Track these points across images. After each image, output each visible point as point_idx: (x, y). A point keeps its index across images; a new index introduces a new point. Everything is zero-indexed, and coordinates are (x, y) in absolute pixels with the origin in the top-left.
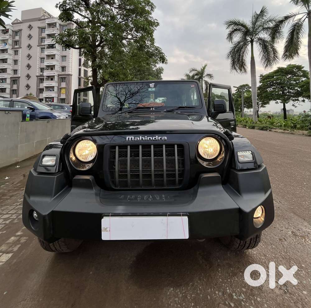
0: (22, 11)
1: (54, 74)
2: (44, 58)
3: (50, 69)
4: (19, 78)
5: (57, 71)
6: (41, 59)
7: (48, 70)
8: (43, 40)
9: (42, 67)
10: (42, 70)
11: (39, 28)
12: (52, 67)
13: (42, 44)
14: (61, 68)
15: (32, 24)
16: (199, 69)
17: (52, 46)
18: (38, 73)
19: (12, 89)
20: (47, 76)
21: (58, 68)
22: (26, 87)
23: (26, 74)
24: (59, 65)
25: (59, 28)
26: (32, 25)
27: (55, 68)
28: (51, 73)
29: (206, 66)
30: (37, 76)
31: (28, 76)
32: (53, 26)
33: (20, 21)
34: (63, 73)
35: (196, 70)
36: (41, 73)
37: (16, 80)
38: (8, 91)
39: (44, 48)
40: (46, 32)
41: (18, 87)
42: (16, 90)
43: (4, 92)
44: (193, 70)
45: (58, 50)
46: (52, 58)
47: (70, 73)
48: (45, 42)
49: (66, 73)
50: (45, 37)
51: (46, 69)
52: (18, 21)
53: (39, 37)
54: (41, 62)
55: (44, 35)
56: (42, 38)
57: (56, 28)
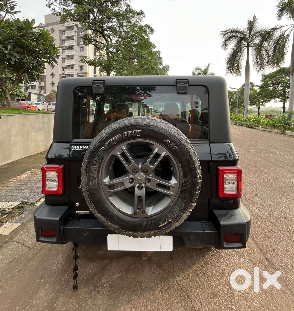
0: (45, 16)
1: (74, 72)
2: (65, 59)
3: (70, 68)
4: (45, 76)
5: (76, 70)
6: (63, 59)
7: (68, 69)
8: (64, 41)
9: (64, 66)
10: (64, 69)
11: (60, 31)
12: (72, 67)
13: (63, 45)
14: (79, 67)
15: (54, 27)
16: (203, 68)
17: (71, 47)
18: (61, 72)
19: (40, 86)
20: (68, 75)
21: (77, 67)
22: (52, 84)
23: (51, 73)
24: (77, 64)
25: (76, 30)
26: (54, 29)
27: (74, 67)
28: (71, 72)
29: (209, 65)
30: (60, 75)
31: (53, 75)
32: (72, 29)
33: (44, 25)
34: (81, 72)
35: (200, 70)
36: (63, 72)
37: (43, 78)
38: (37, 87)
39: (64, 49)
40: (66, 34)
41: (45, 84)
42: (43, 87)
43: (34, 88)
44: (198, 69)
45: (76, 51)
46: (72, 59)
47: (87, 72)
48: (65, 43)
49: (84, 72)
50: (65, 39)
51: (67, 69)
52: (43, 25)
53: (60, 40)
54: (63, 62)
55: (64, 37)
56: (62, 40)
57: (74, 31)
